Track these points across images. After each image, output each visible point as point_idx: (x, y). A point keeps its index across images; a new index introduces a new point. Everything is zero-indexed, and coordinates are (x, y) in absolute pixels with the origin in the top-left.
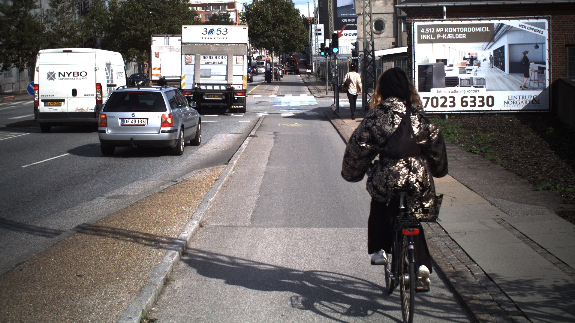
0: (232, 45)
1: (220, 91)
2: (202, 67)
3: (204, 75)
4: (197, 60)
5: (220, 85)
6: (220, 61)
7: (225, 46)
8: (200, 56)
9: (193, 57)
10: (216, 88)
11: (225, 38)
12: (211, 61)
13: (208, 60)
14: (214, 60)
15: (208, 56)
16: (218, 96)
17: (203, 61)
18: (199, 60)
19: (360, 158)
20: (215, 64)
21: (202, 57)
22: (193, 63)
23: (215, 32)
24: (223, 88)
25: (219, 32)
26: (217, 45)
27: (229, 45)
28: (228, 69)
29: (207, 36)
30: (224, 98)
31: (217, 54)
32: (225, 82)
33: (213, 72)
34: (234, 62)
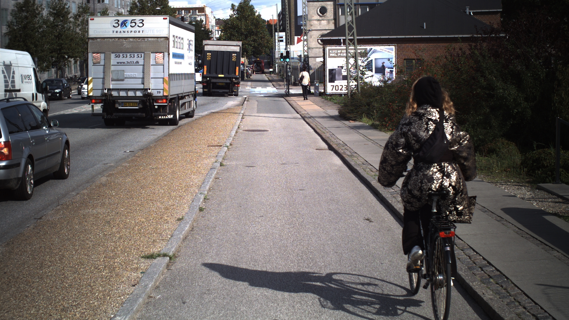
0: (150, 39)
1: (135, 97)
2: (113, 68)
3: (115, 78)
4: (107, 59)
5: (135, 90)
6: (135, 60)
7: (141, 42)
8: (110, 55)
9: (102, 56)
10: (131, 94)
11: (141, 32)
12: (125, 60)
13: (121, 60)
14: (129, 59)
15: (121, 55)
16: (134, 104)
17: (113, 60)
18: (110, 59)
19: (397, 164)
20: (129, 64)
21: (113, 56)
22: (102, 63)
23: (129, 24)
24: (139, 94)
25: (133, 24)
26: (131, 40)
27: (146, 40)
28: (145, 70)
29: (119, 29)
30: (141, 106)
31: (132, 51)
32: (141, 87)
33: (127, 74)
34: (152, 62)
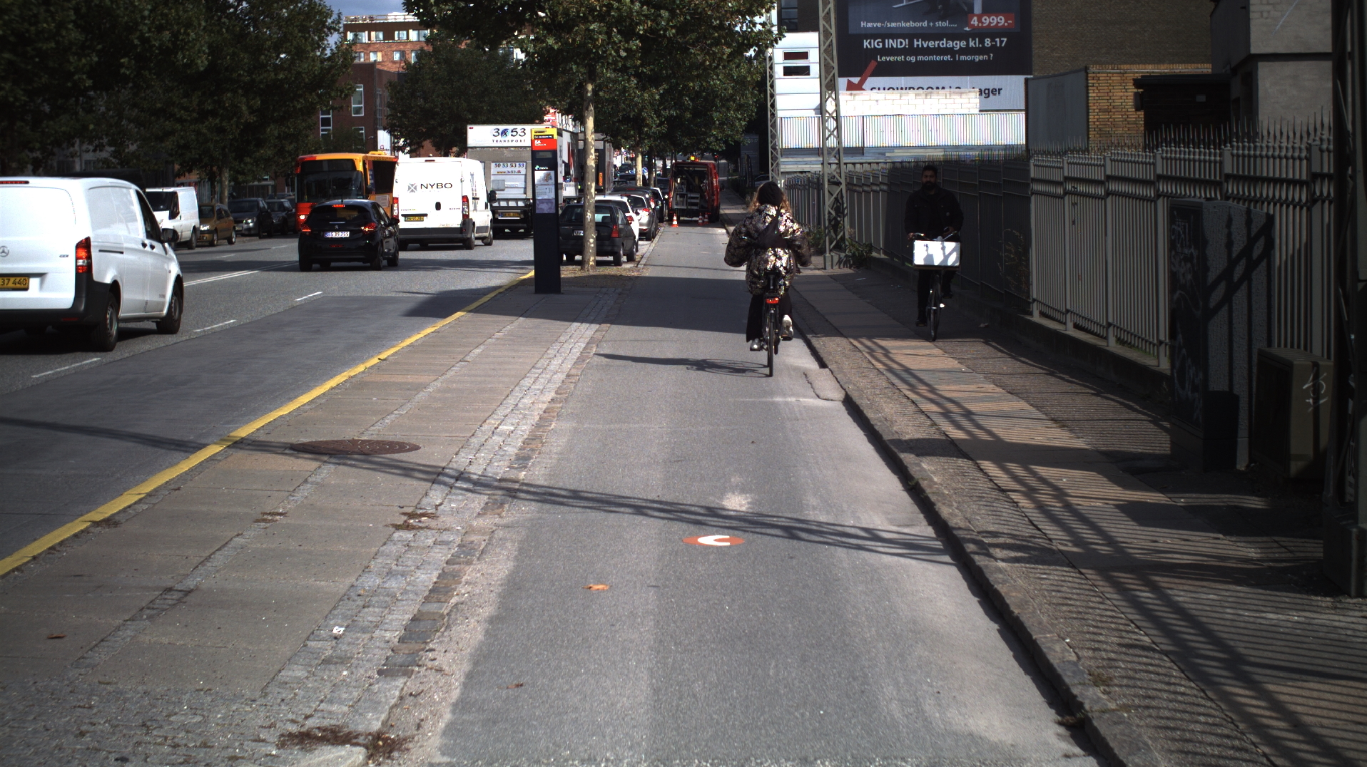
5: (517, 200)
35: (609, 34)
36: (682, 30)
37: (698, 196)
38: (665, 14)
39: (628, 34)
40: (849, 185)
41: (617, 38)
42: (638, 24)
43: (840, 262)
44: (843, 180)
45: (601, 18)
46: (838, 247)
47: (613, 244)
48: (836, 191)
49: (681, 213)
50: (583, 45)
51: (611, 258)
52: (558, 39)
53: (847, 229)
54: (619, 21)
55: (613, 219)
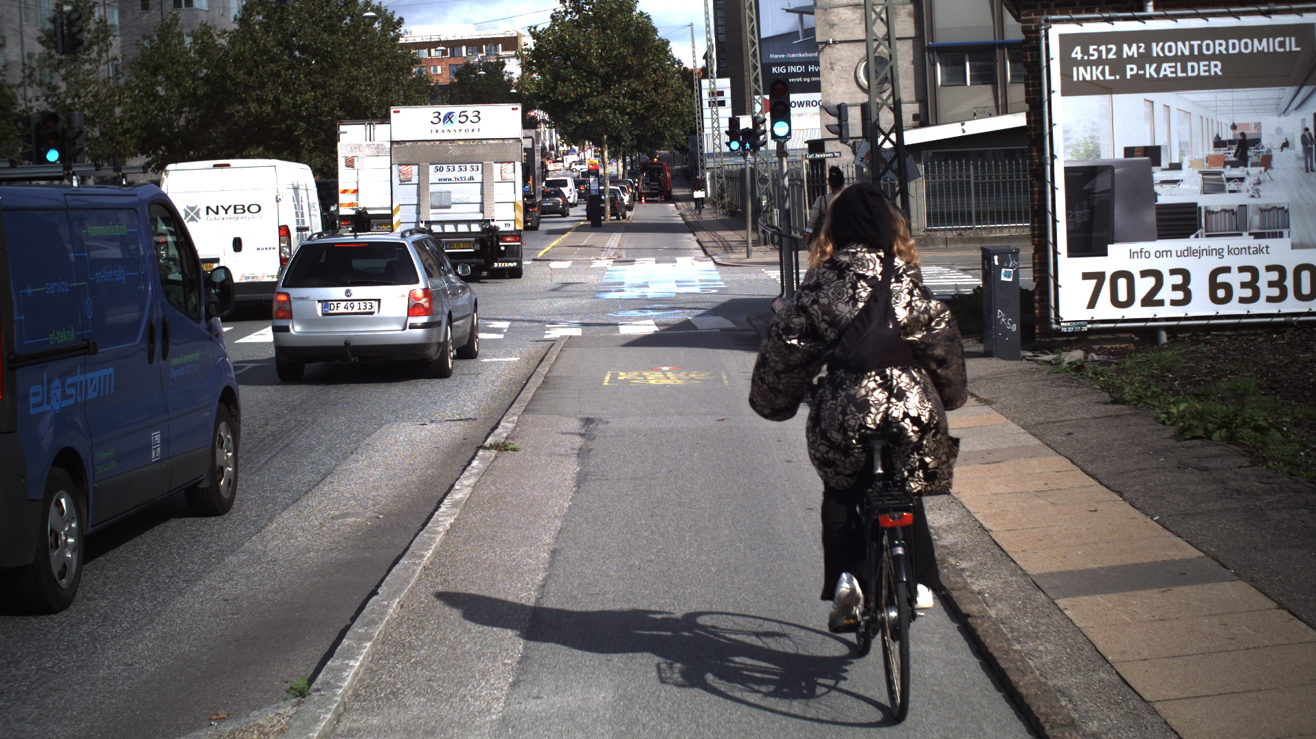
0: (491, 142)
1: (470, 234)
2: (432, 188)
3: (436, 204)
4: (423, 174)
5: (469, 222)
6: (468, 174)
7: (477, 145)
8: (428, 167)
9: (415, 169)
10: (463, 228)
11: (476, 130)
12: (451, 175)
13: (445, 174)
14: (457, 174)
15: (445, 166)
16: (466, 244)
17: (434, 175)
18: (428, 174)
19: (789, 369)
20: (458, 181)
21: (432, 168)
22: (415, 180)
23: (456, 119)
24: (476, 228)
25: (463, 119)
26: (460, 143)
27: (485, 142)
28: (485, 191)
29: (441, 126)
30: (478, 247)
31: (462, 161)
32: (480, 217)
33: (454, 198)
34: (497, 177)
35: (614, 114)
36: (647, 109)
37: (657, 183)
38: (639, 103)
39: (623, 113)
40: (726, 177)
41: (618, 115)
42: (628, 108)
43: (723, 214)
44: (724, 176)
45: (610, 107)
46: (723, 207)
47: (616, 210)
48: (721, 181)
49: (647, 195)
50: (603, 119)
51: (615, 218)
52: (591, 116)
53: (727, 200)
54: (618, 108)
55: (616, 198)
